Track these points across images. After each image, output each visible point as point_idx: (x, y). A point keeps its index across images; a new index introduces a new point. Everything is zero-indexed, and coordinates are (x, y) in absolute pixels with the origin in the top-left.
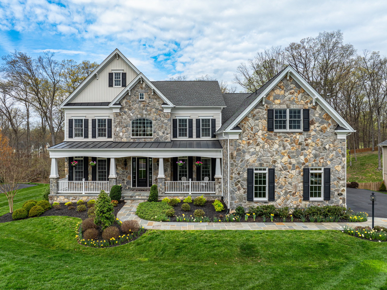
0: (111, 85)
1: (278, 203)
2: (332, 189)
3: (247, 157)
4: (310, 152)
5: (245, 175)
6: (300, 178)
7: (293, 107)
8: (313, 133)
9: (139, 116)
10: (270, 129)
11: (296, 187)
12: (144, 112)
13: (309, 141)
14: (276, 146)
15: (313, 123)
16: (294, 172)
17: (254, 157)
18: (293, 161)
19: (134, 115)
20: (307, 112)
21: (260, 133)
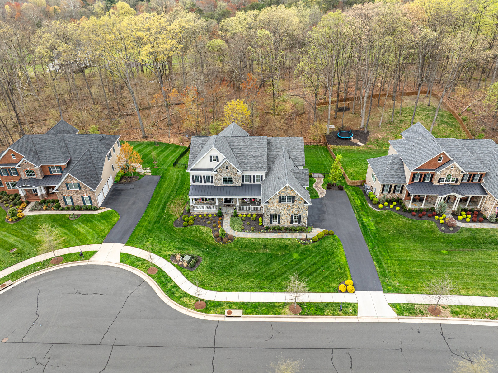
0: (211, 161)
1: (281, 225)
2: (301, 221)
3: (270, 211)
4: (294, 210)
5: (270, 216)
6: (290, 217)
7: (288, 195)
8: (295, 204)
9: (226, 176)
10: (280, 202)
11: (288, 220)
12: (229, 174)
13: (294, 206)
14: (281, 208)
15: (296, 200)
16: (288, 216)
17: (273, 211)
18: (288, 212)
19: (224, 175)
20: (294, 197)
21: (276, 204)
